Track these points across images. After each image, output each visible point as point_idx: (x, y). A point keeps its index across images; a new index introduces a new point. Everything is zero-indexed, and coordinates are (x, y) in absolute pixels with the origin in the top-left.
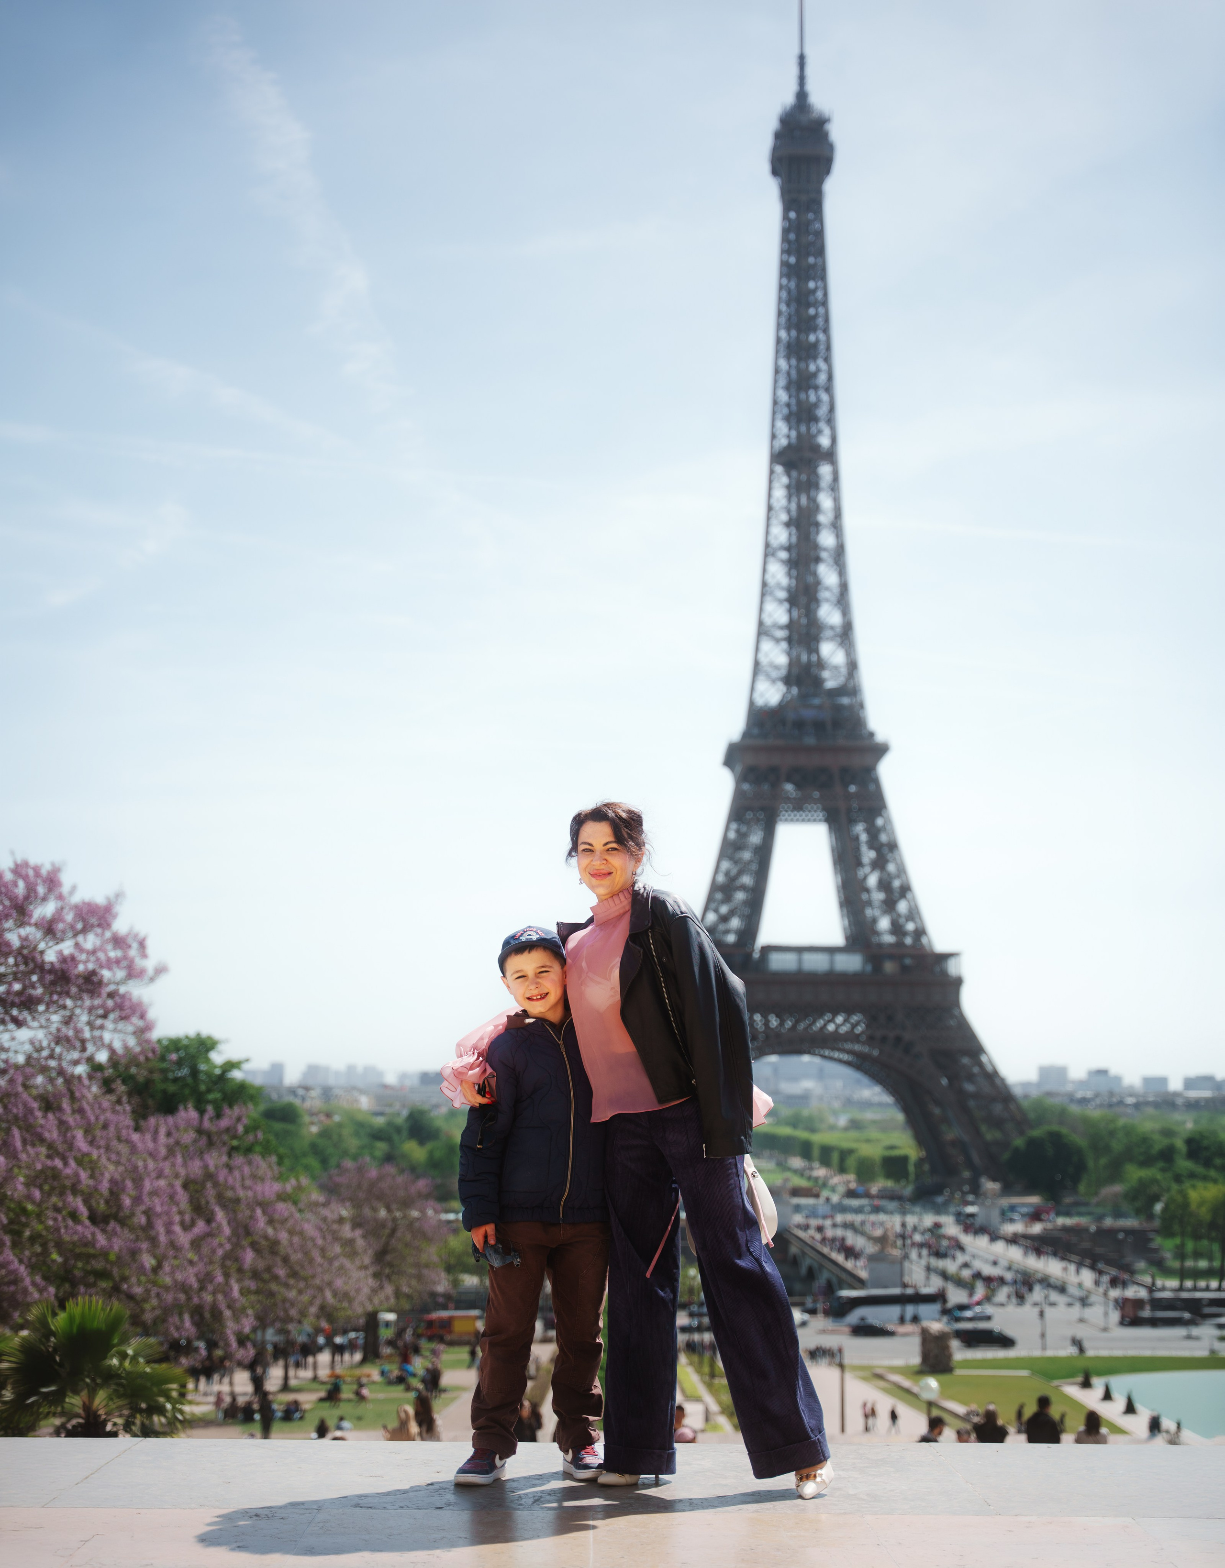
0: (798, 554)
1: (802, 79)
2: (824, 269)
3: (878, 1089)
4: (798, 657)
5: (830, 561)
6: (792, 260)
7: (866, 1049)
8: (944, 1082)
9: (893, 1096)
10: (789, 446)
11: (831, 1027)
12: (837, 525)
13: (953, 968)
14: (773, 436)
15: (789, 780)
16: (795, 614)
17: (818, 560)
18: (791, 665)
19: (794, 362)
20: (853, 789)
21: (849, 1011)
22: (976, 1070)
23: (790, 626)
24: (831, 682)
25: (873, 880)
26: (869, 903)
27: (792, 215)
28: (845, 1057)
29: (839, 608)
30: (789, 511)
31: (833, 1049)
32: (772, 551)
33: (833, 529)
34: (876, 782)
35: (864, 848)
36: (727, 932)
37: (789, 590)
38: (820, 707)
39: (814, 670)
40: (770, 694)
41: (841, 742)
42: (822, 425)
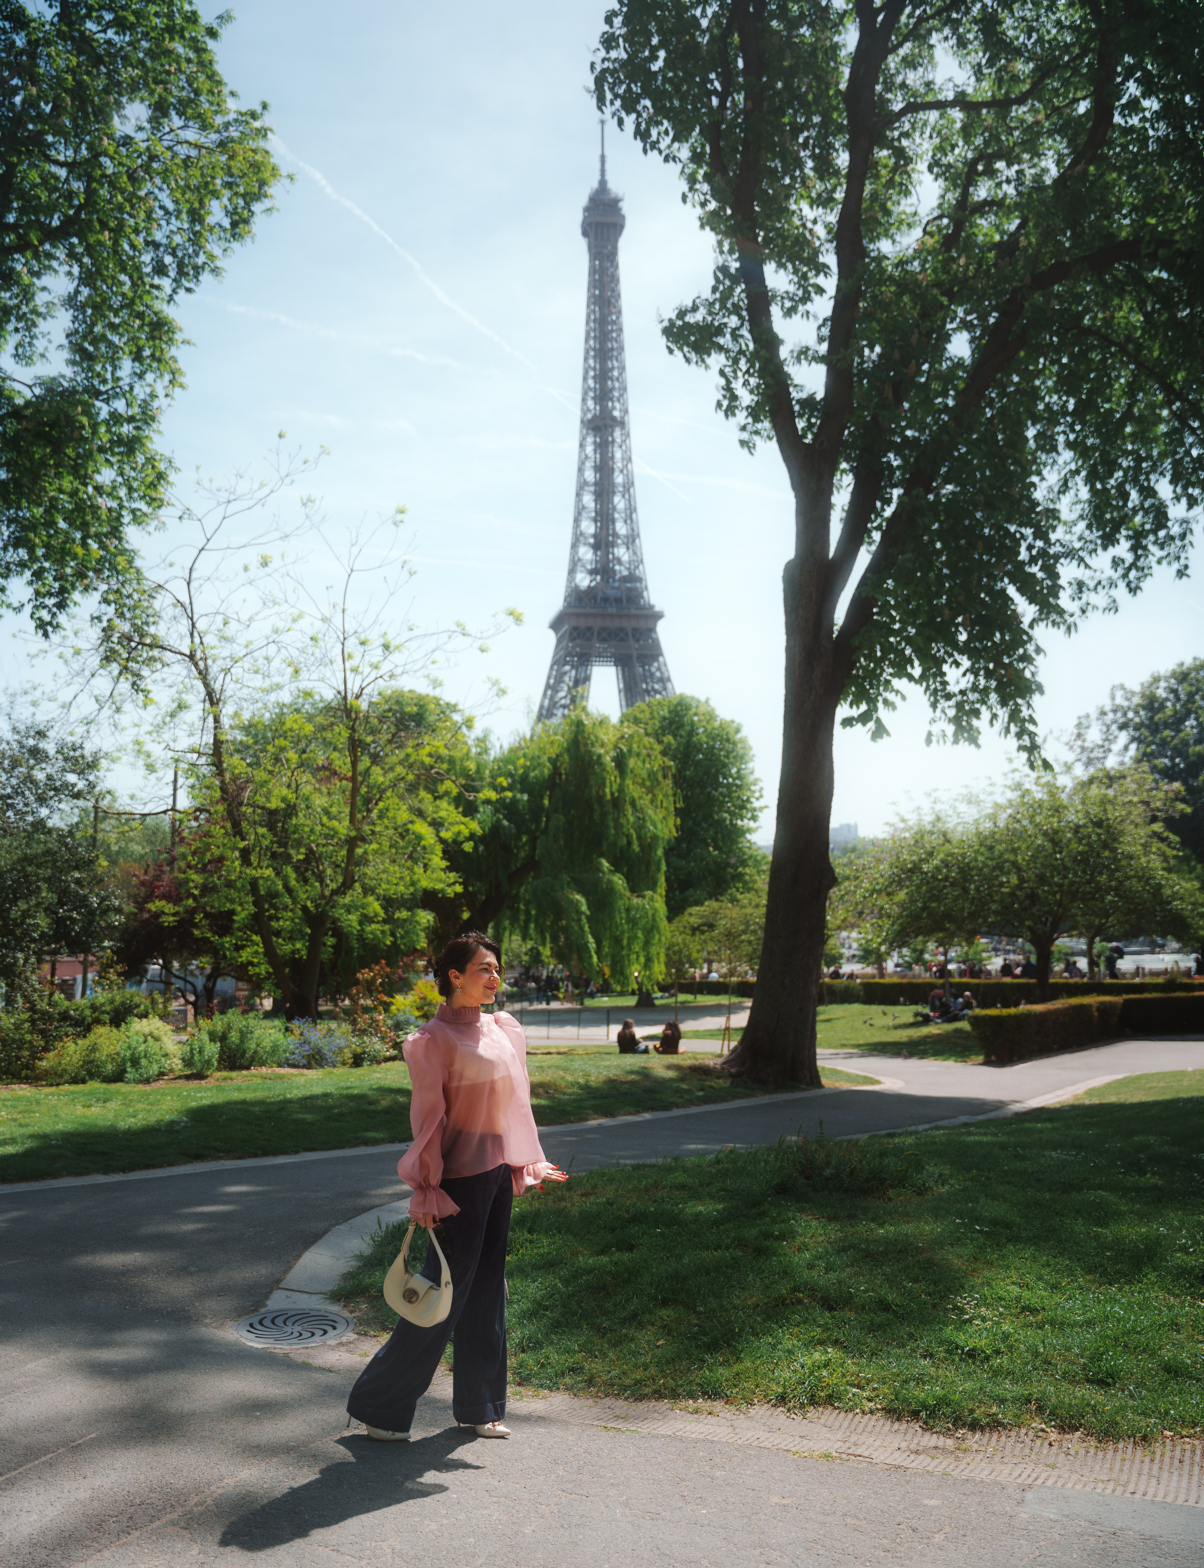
0: (601, 488)
1: (602, 171)
2: (618, 299)
4: (600, 557)
5: (622, 493)
6: (596, 293)
10: (594, 417)
12: (626, 469)
14: (584, 412)
15: (597, 637)
16: (600, 527)
17: (613, 492)
18: (595, 561)
19: (597, 361)
20: (640, 642)
23: (595, 536)
24: (623, 572)
27: (595, 263)
29: (628, 524)
30: (594, 460)
32: (583, 486)
33: (623, 472)
34: (655, 637)
37: (596, 511)
38: (617, 588)
39: (611, 565)
40: (584, 581)
41: (633, 611)
42: (616, 404)
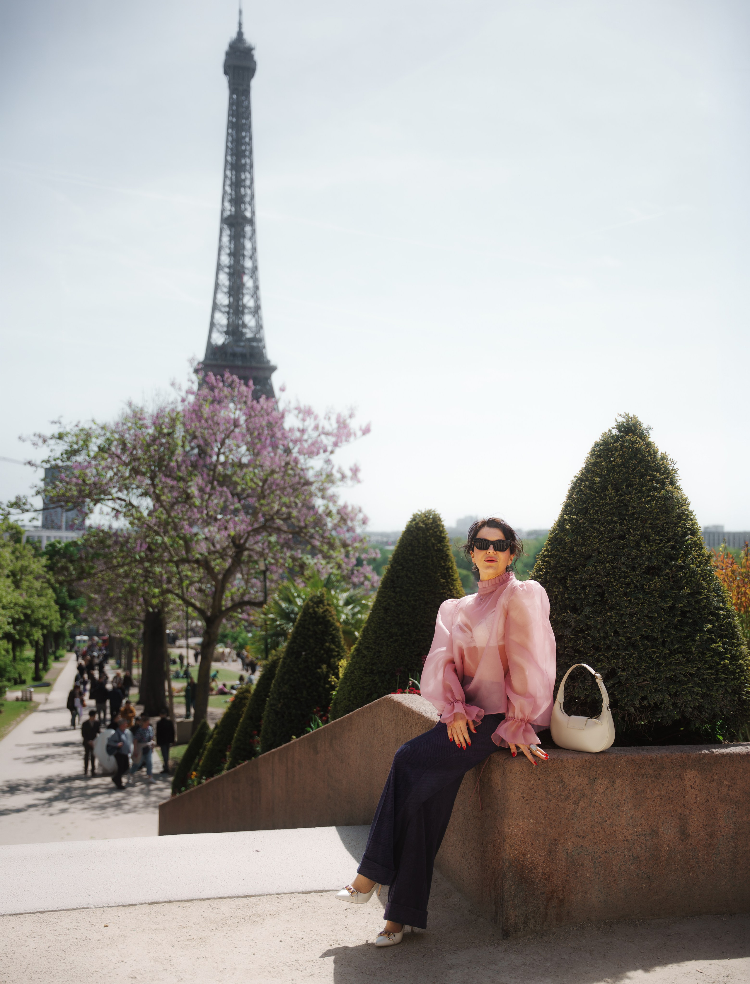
0: (234, 270)
1: (240, 24)
2: (250, 126)
4: (232, 321)
5: (250, 274)
6: (234, 120)
10: (230, 215)
12: (254, 256)
14: (223, 211)
16: (232, 300)
17: (244, 274)
18: (228, 325)
19: (234, 172)
20: (259, 387)
23: (229, 306)
24: (249, 335)
27: (235, 96)
29: (253, 298)
30: (230, 248)
32: (221, 268)
33: (251, 258)
37: (229, 287)
38: (244, 347)
39: (240, 329)
40: (219, 339)
41: (254, 364)
42: (248, 206)
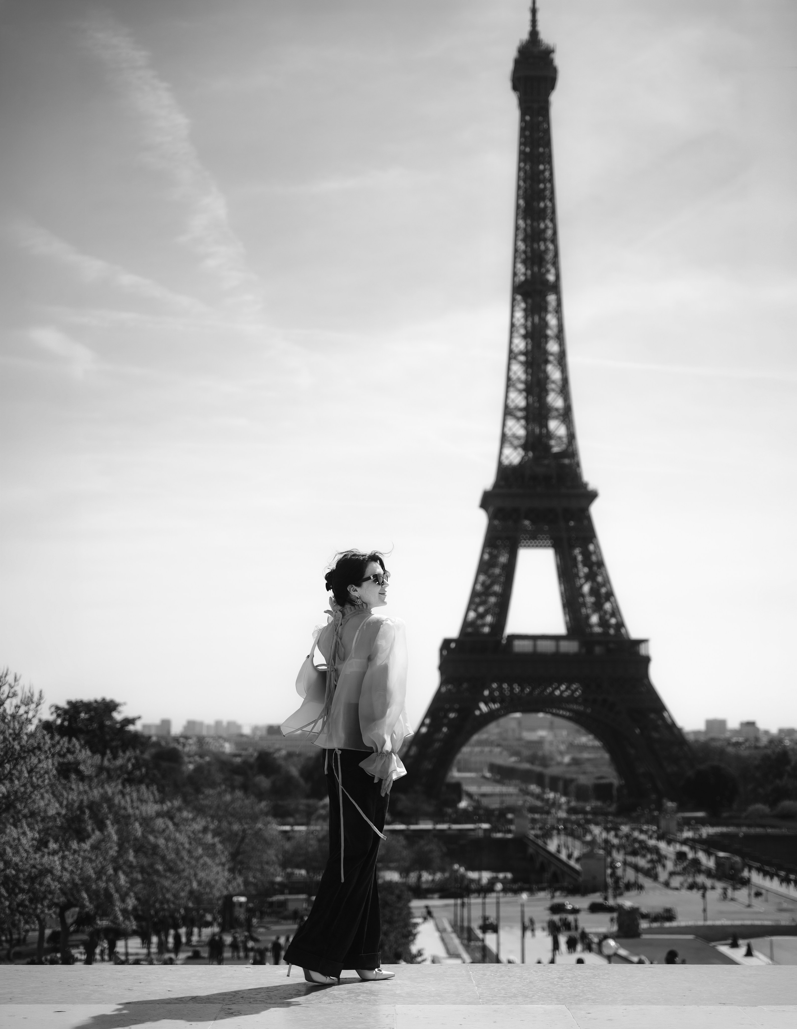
2: (550, 156)
3: (591, 737)
4: (533, 430)
5: (555, 362)
7: (581, 708)
8: (638, 731)
9: (602, 741)
10: (526, 281)
11: (557, 693)
12: (560, 337)
13: (643, 650)
14: (515, 274)
15: (526, 518)
16: (531, 399)
17: (547, 362)
20: (572, 523)
21: (570, 682)
22: (660, 722)
25: (586, 588)
26: (584, 604)
27: (528, 118)
28: (568, 714)
29: (562, 396)
31: (559, 708)
32: (514, 356)
33: (557, 340)
34: (589, 519)
35: (580, 566)
36: (484, 625)
37: (526, 382)
40: (514, 457)
42: (549, 266)
